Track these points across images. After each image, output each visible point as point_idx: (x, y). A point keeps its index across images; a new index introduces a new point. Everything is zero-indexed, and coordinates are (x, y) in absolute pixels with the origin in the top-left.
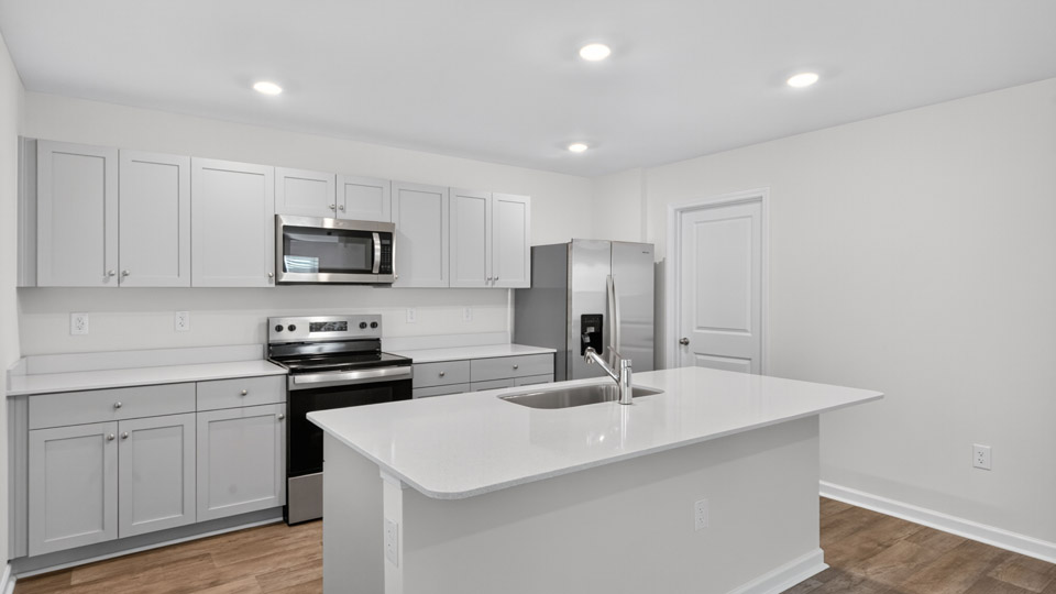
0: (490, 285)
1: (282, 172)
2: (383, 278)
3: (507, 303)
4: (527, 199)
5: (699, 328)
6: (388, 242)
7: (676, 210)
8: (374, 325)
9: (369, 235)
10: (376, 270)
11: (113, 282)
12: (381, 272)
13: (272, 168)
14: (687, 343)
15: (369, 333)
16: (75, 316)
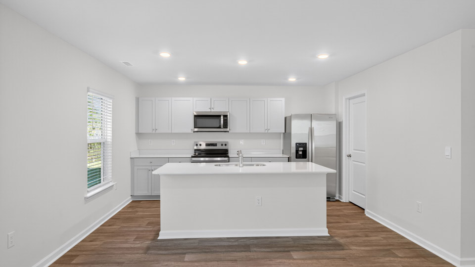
0: (266, 132)
1: (195, 99)
2: (225, 130)
3: (281, 138)
4: (283, 99)
5: (354, 150)
6: (226, 118)
7: (346, 99)
8: (226, 145)
9: (219, 116)
10: (222, 127)
11: (154, 132)
12: (224, 128)
13: (192, 98)
14: (350, 156)
15: (224, 147)
16: (150, 140)
